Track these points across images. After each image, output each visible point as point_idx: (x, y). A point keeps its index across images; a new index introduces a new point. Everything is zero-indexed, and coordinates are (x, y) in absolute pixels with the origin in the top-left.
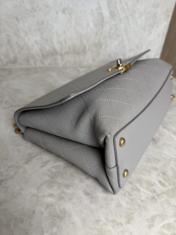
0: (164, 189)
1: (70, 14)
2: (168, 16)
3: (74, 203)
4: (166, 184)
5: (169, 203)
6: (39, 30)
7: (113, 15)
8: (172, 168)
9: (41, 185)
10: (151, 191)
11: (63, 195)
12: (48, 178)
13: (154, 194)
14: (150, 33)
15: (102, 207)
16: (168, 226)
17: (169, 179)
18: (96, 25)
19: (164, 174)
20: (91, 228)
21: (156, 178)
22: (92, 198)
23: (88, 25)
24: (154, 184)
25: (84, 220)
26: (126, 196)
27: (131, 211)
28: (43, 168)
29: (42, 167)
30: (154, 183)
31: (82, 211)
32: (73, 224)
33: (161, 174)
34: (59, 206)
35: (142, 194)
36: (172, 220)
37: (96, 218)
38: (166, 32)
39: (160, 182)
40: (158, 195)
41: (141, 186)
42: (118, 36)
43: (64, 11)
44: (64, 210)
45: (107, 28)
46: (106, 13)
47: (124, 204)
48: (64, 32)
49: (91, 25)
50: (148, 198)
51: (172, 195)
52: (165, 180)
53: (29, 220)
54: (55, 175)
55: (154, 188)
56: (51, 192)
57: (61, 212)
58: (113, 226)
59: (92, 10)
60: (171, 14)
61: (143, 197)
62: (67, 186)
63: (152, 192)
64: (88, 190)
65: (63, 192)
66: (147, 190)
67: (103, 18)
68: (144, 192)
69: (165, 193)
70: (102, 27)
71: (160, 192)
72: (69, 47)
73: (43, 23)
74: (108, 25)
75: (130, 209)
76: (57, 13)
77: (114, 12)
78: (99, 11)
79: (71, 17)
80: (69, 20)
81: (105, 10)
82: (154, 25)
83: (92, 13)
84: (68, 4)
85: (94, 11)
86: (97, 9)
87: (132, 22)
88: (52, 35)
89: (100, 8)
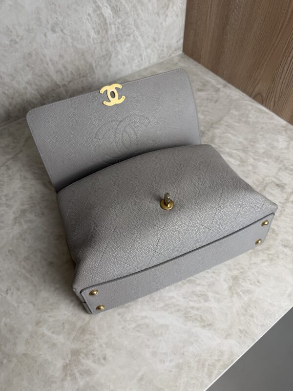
1: (62, 31)
6: (28, 66)
7: (116, 11)
14: (167, 16)
18: (98, 32)
23: (89, 36)
38: (184, 7)
42: (129, 35)
43: (53, 30)
45: (113, 30)
46: (107, 12)
48: (61, 56)
49: (93, 34)
59: (89, 14)
67: (105, 20)
70: (107, 32)
72: (72, 73)
73: (30, 54)
74: (113, 26)
76: (45, 35)
77: (117, 6)
78: (98, 12)
79: (64, 34)
80: (63, 38)
81: (105, 8)
82: (169, 4)
83: (89, 18)
84: (57, 18)
85: (92, 14)
86: (95, 11)
87: (142, 10)
88: (46, 66)
89: (98, 7)
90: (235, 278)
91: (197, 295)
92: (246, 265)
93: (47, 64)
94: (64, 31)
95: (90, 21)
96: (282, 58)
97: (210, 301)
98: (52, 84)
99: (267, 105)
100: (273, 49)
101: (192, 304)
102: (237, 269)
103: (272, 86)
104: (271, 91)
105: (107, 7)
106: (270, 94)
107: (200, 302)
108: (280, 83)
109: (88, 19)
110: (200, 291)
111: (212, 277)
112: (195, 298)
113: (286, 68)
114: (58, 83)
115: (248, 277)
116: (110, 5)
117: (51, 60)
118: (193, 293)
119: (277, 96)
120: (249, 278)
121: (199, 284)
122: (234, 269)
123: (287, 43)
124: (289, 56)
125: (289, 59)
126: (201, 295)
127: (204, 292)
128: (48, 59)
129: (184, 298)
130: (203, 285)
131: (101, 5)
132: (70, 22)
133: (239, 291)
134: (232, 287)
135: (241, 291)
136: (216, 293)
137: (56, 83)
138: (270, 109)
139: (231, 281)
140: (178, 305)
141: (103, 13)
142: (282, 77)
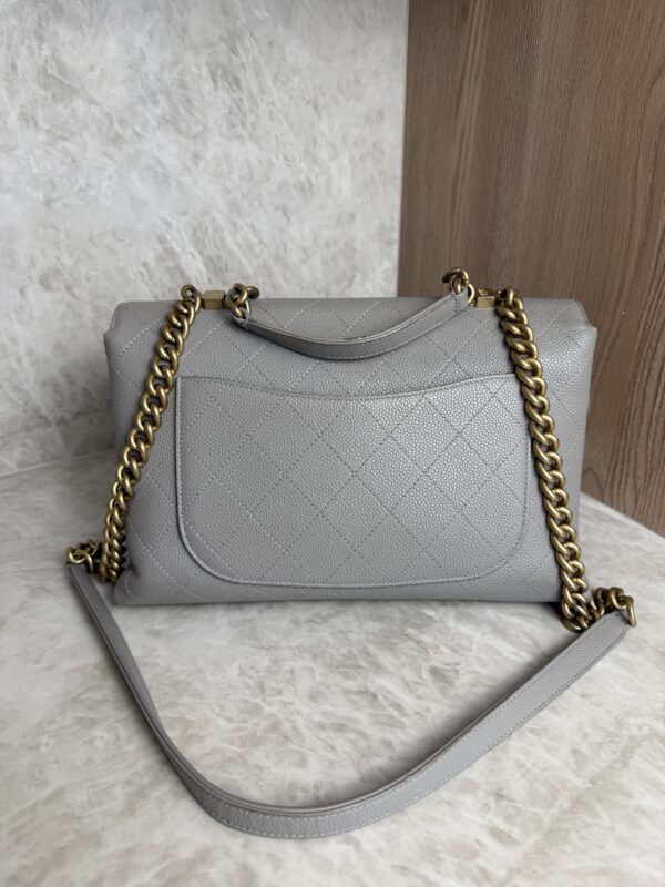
1: (69, 288)
2: (390, 244)
4: (516, 833)
7: (217, 268)
8: (521, 766)
10: (473, 879)
17: (519, 811)
19: (499, 796)
24: (477, 846)
30: (478, 841)
33: (492, 800)
39: (497, 834)
41: (438, 872)
43: (45, 284)
46: (194, 266)
51: (541, 870)
52: (508, 818)
59: (145, 264)
60: (396, 235)
66: (460, 878)
69: (519, 871)
71: (502, 874)
72: (86, 392)
76: (22, 292)
77: (219, 258)
78: (171, 264)
79: (74, 296)
80: (68, 306)
81: (190, 257)
82: (353, 277)
83: (145, 272)
84: (58, 258)
85: (152, 264)
86: (160, 259)
87: (285, 278)
88: (15, 365)
89: (170, 252)
93: (19, 360)
94: (76, 291)
95: (146, 277)
96: (637, 366)
98: (25, 412)
99: (615, 503)
100: (607, 347)
103: (622, 444)
104: (620, 459)
105: (193, 255)
106: (619, 466)
108: (643, 434)
109: (142, 274)
113: (651, 391)
114: (44, 412)
116: (201, 253)
117: (30, 353)
119: (641, 473)
123: (642, 327)
124: (653, 359)
125: (656, 365)
128: (22, 350)
131: (178, 250)
132: (93, 273)
137: (37, 411)
138: (625, 512)
141: (184, 265)
142: (646, 419)
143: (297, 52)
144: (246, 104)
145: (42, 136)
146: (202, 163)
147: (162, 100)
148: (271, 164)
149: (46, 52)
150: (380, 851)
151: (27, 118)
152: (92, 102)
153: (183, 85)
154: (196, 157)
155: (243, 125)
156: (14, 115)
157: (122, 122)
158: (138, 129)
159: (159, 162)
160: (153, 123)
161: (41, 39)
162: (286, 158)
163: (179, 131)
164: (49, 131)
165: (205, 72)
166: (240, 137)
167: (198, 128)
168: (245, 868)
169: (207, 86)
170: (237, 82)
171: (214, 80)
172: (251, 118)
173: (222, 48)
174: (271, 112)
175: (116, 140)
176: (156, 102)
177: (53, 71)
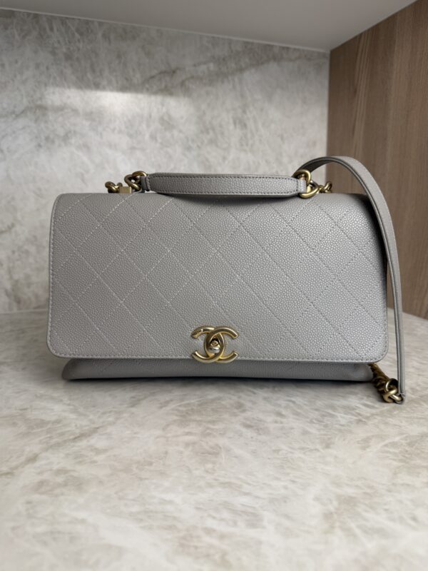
0: (374, 411)
3: (230, 438)
5: (386, 424)
9: (168, 425)
10: (353, 415)
11: (208, 431)
12: (175, 418)
13: (360, 417)
15: (278, 437)
16: (394, 445)
20: (269, 459)
21: (358, 401)
22: (258, 430)
24: (355, 407)
25: (254, 452)
26: (314, 423)
27: (329, 437)
28: (164, 408)
29: (161, 407)
31: (247, 444)
32: (236, 457)
34: (207, 443)
35: (340, 419)
36: (397, 439)
37: (274, 448)
40: (367, 418)
41: (335, 412)
44: (217, 445)
47: (313, 431)
50: (350, 422)
51: (388, 416)
53: (161, 461)
54: (187, 413)
55: (357, 411)
56: (187, 430)
57: (212, 448)
58: (304, 453)
61: (343, 422)
62: (213, 422)
63: (356, 416)
64: (248, 423)
65: (208, 428)
66: (345, 414)
68: (341, 417)
69: (377, 415)
71: (368, 415)
75: (325, 435)
90: (349, 502)
91: (234, 511)
92: (383, 484)
97: (264, 527)
101: (210, 523)
102: (357, 486)
107: (235, 524)
110: (243, 505)
111: (286, 488)
112: (226, 515)
115: (385, 504)
118: (227, 506)
120: (386, 507)
121: (246, 494)
122: (347, 485)
126: (242, 512)
127: (254, 508)
129: (198, 509)
130: (257, 497)
133: (353, 525)
134: (335, 516)
135: (359, 527)
136: (287, 517)
139: (335, 503)
140: (175, 518)
143: (274, 113)
144: (249, 136)
145: (158, 145)
146: (226, 162)
147: (211, 132)
148: (259, 163)
149: (164, 110)
150: (305, 404)
151: (153, 137)
152: (181, 131)
153: (221, 126)
154: (224, 158)
155: (247, 145)
156: (147, 137)
157: (193, 141)
158: (199, 144)
159: (207, 160)
160: (206, 142)
161: (163, 105)
162: (266, 161)
163: (217, 146)
164: (161, 143)
165: (231, 121)
166: (245, 151)
167: (225, 146)
168: (239, 403)
169: (232, 127)
170: (245, 125)
171: (235, 123)
172: (250, 142)
173: (240, 111)
174: (260, 140)
175: (189, 149)
176: (208, 133)
177: (166, 118)
